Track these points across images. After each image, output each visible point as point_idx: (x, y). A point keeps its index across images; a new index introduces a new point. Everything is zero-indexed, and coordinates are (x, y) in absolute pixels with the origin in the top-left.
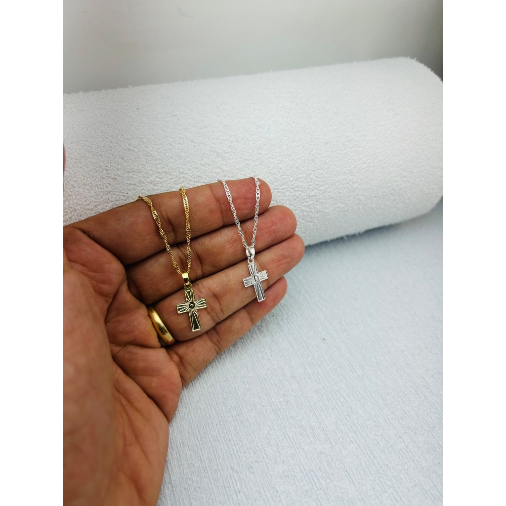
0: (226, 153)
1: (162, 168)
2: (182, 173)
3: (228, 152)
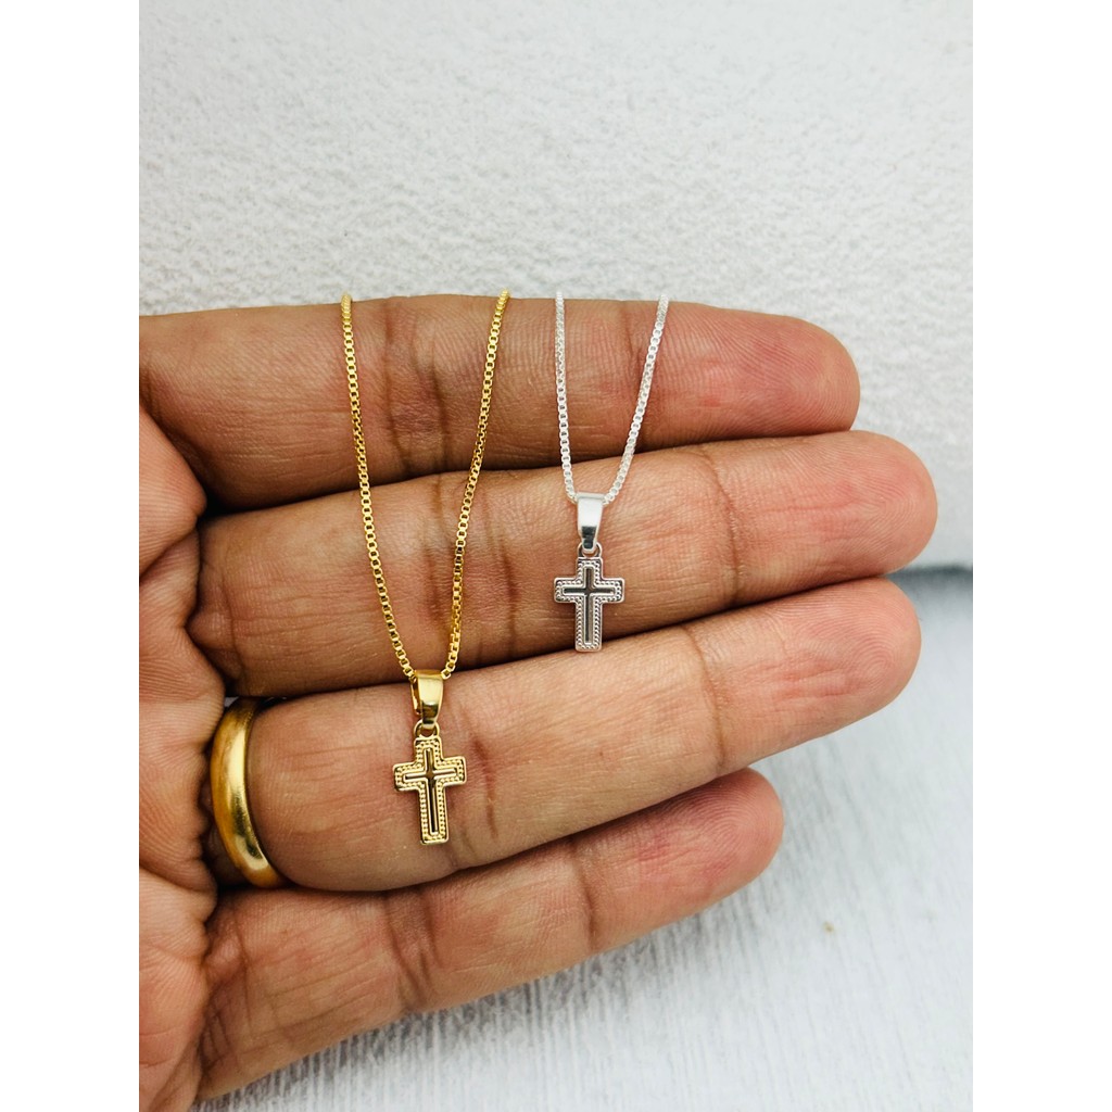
0: (578, 142)
1: (330, 157)
2: (399, 187)
3: (588, 141)
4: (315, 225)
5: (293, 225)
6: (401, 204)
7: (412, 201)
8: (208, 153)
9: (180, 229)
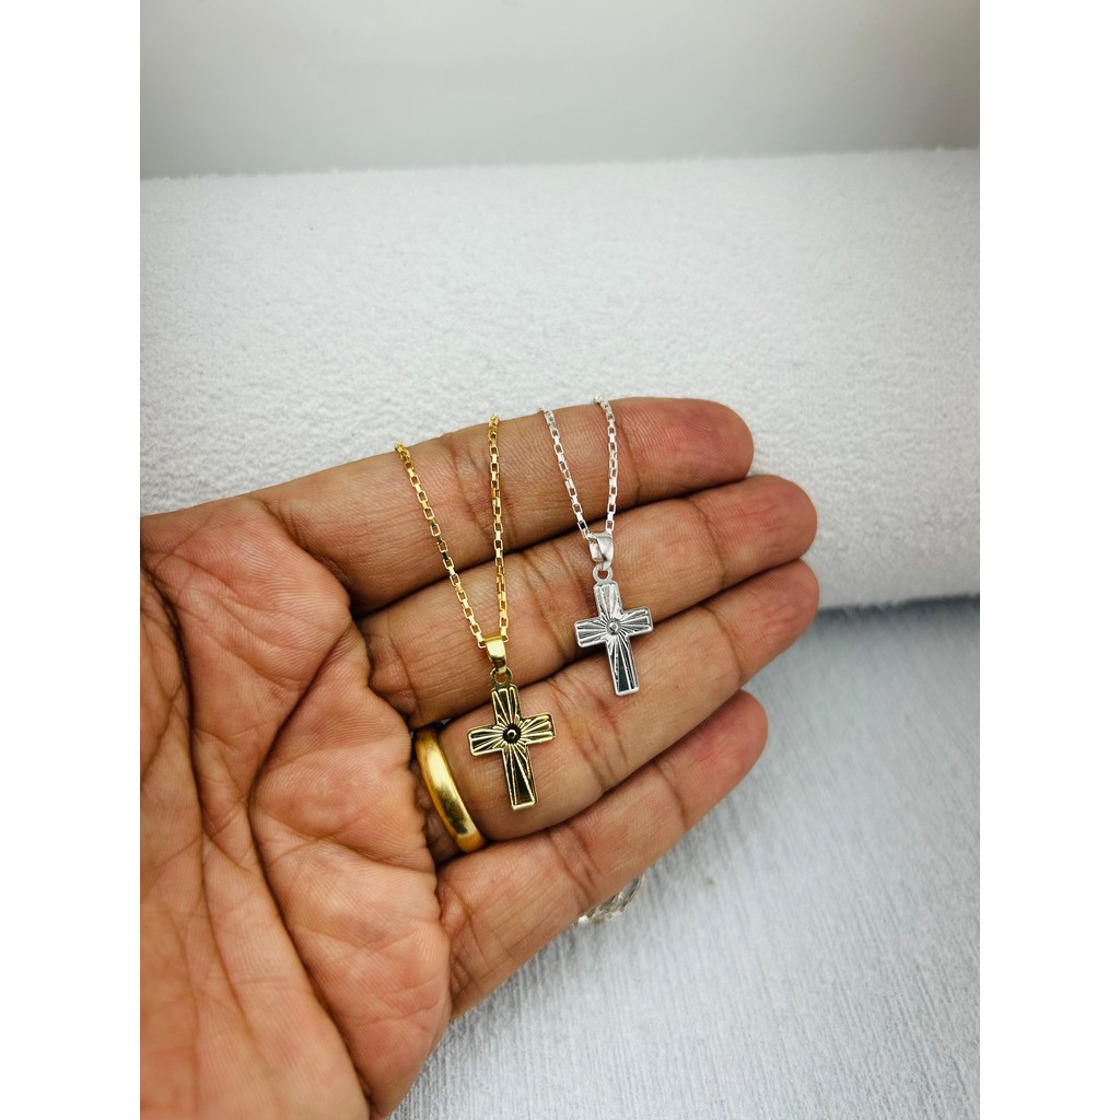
4: (331, 430)
5: (315, 431)
6: (390, 412)
7: (397, 410)
8: (253, 385)
9: (237, 439)
